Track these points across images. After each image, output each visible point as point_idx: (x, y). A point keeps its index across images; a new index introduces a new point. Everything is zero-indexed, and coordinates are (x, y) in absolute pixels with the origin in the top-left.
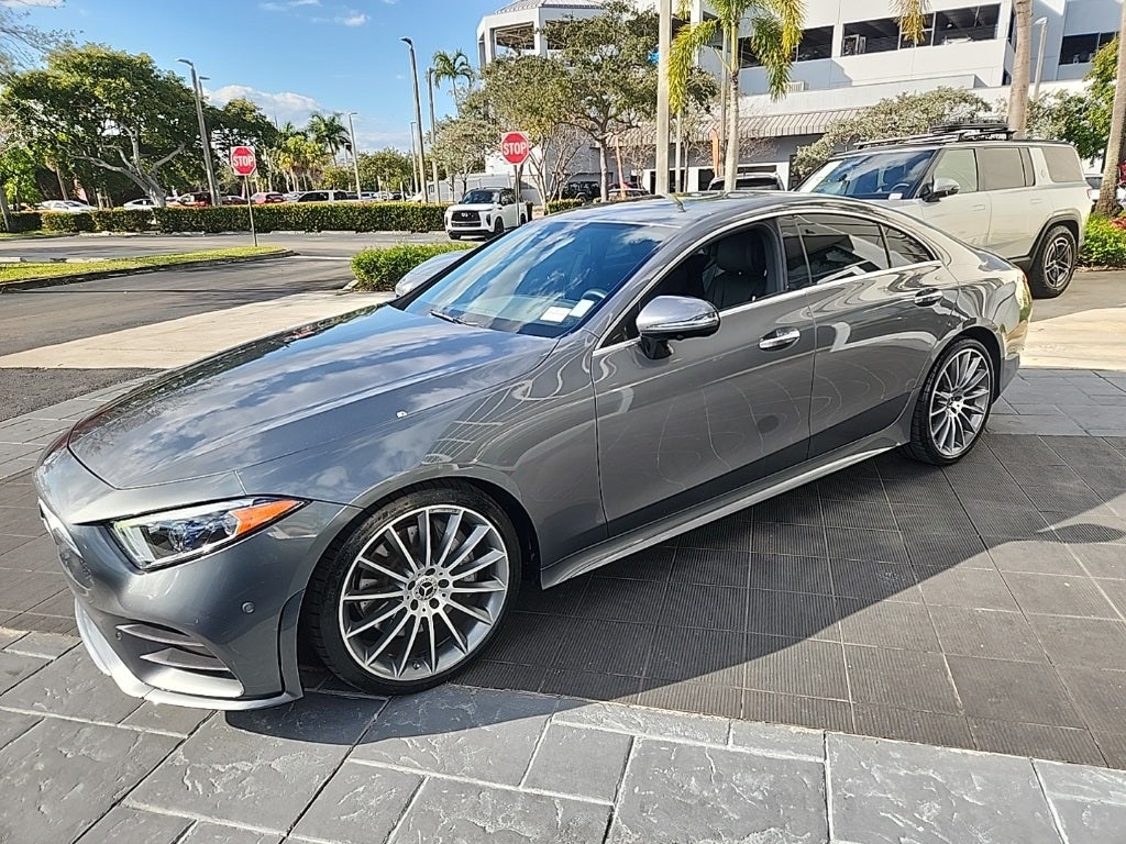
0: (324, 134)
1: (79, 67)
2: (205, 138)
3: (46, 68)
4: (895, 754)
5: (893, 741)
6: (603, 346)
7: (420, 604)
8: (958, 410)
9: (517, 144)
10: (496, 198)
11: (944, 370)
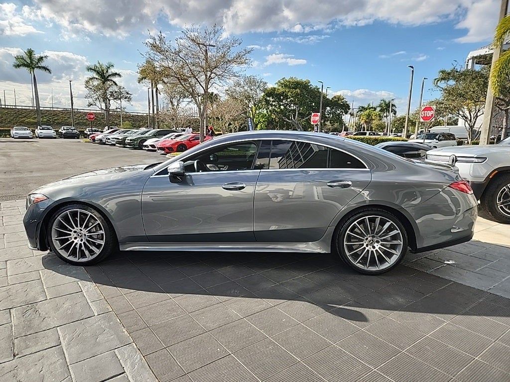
0: (385, 108)
1: (286, 86)
2: (321, 110)
3: (276, 86)
4: (112, 323)
5: (119, 321)
6: (156, 175)
7: (78, 239)
8: (377, 248)
9: (429, 111)
10: (437, 137)
11: (355, 222)
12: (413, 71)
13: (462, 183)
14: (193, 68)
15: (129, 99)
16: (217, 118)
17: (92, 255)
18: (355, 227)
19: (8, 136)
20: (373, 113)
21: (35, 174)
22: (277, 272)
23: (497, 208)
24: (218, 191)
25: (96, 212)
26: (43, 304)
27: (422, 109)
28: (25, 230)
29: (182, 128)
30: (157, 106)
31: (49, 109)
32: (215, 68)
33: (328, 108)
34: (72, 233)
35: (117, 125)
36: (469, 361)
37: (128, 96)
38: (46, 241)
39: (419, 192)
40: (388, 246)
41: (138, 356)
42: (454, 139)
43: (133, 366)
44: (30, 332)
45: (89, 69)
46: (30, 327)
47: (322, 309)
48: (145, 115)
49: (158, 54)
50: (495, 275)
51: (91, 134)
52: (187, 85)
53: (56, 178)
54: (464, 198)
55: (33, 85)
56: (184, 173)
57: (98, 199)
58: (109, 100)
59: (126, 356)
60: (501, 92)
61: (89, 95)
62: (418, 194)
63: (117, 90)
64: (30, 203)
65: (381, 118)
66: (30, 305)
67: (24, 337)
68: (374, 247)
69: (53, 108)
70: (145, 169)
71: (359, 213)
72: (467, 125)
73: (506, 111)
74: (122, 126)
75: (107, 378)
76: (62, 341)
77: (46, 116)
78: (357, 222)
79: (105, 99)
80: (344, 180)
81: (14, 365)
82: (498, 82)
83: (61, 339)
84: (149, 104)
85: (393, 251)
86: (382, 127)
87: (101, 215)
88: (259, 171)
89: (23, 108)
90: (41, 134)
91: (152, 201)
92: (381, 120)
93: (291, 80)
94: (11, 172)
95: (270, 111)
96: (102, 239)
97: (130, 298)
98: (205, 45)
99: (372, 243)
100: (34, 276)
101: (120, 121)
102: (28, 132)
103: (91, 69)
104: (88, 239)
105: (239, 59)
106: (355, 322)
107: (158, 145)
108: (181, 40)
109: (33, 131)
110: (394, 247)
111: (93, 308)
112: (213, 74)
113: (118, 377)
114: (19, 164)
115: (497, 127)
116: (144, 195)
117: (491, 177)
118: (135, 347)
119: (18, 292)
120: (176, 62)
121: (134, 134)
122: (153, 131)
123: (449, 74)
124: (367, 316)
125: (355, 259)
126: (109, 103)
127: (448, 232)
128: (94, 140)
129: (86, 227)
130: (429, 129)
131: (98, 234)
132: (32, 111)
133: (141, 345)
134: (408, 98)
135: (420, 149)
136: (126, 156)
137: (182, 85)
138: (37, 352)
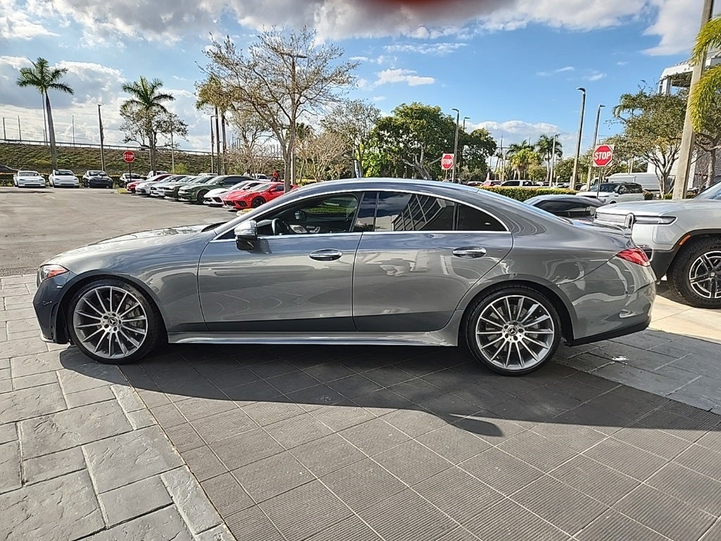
0: (546, 147)
1: (406, 115)
2: (456, 150)
3: (393, 115)
4: (156, 440)
5: (166, 437)
6: (218, 239)
7: (110, 327)
8: (520, 339)
9: (605, 153)
10: (617, 189)
11: (491, 305)
12: (584, 95)
13: (636, 252)
14: (274, 88)
15: (184, 132)
16: (309, 160)
17: (129, 350)
18: (490, 310)
19: (10, 184)
20: (530, 155)
21: (49, 239)
22: (385, 372)
23: (689, 287)
24: (304, 261)
25: (135, 290)
26: (61, 415)
27: (596, 149)
28: (36, 316)
29: (259, 175)
30: (224, 142)
31: (69, 145)
32: (306, 88)
33: (466, 147)
34: (102, 319)
35: (166, 168)
36: (633, 487)
37: (183, 127)
38: (66, 329)
39: (582, 263)
40: (536, 337)
41: (192, 482)
42: (641, 191)
43: (184, 494)
44: (44, 452)
45: (126, 88)
46: (43, 446)
47: (442, 421)
48: (206, 154)
49: (225, 68)
50: (679, 375)
51: (129, 182)
52: (266, 112)
53: (79, 244)
54: (639, 272)
55: (46, 110)
56: (256, 236)
57: (137, 272)
58: (155, 133)
59: (176, 482)
60: (706, 126)
61: (126, 126)
62: (580, 267)
63: (166, 120)
64: (42, 277)
65: (540, 161)
66: (43, 417)
67: (36, 459)
68: (516, 338)
69: (74, 144)
70: (203, 231)
71: (496, 292)
72: (659, 172)
73: (713, 152)
74: (173, 170)
75: (150, 510)
76: (88, 464)
77: (64, 155)
78: (493, 305)
79: (150, 132)
80: (475, 247)
81: (23, 495)
82: (699, 113)
83: (87, 460)
84: (213, 139)
85: (542, 344)
86: (541, 175)
87: (143, 295)
88: (361, 233)
89: (32, 143)
90: (57, 181)
91: (215, 275)
92: (540, 164)
93: (414, 107)
94: (14, 235)
95: (385, 150)
96: (144, 328)
97: (181, 408)
98: (291, 56)
99: (513, 332)
100: (49, 378)
101: (171, 164)
102: (37, 179)
103: (129, 88)
104: (124, 327)
105: (339, 77)
106: (485, 437)
107: (224, 198)
108: (257, 48)
109: (46, 177)
110: (543, 338)
111: (131, 420)
112: (302, 98)
113: (165, 509)
114: (26, 223)
115: (700, 175)
116: (202, 266)
117: (681, 244)
118: (188, 470)
119: (27, 399)
120: (250, 80)
121: (191, 182)
122: (217, 178)
123: (634, 99)
124: (502, 429)
125: (491, 355)
126: (155, 138)
127: (616, 317)
128: (133, 191)
129: (122, 310)
130: (607, 178)
131: (138, 321)
132: (44, 147)
133: (196, 468)
134: (578, 133)
135: (589, 206)
136: (179, 213)
137: (258, 112)
138: (53, 478)
